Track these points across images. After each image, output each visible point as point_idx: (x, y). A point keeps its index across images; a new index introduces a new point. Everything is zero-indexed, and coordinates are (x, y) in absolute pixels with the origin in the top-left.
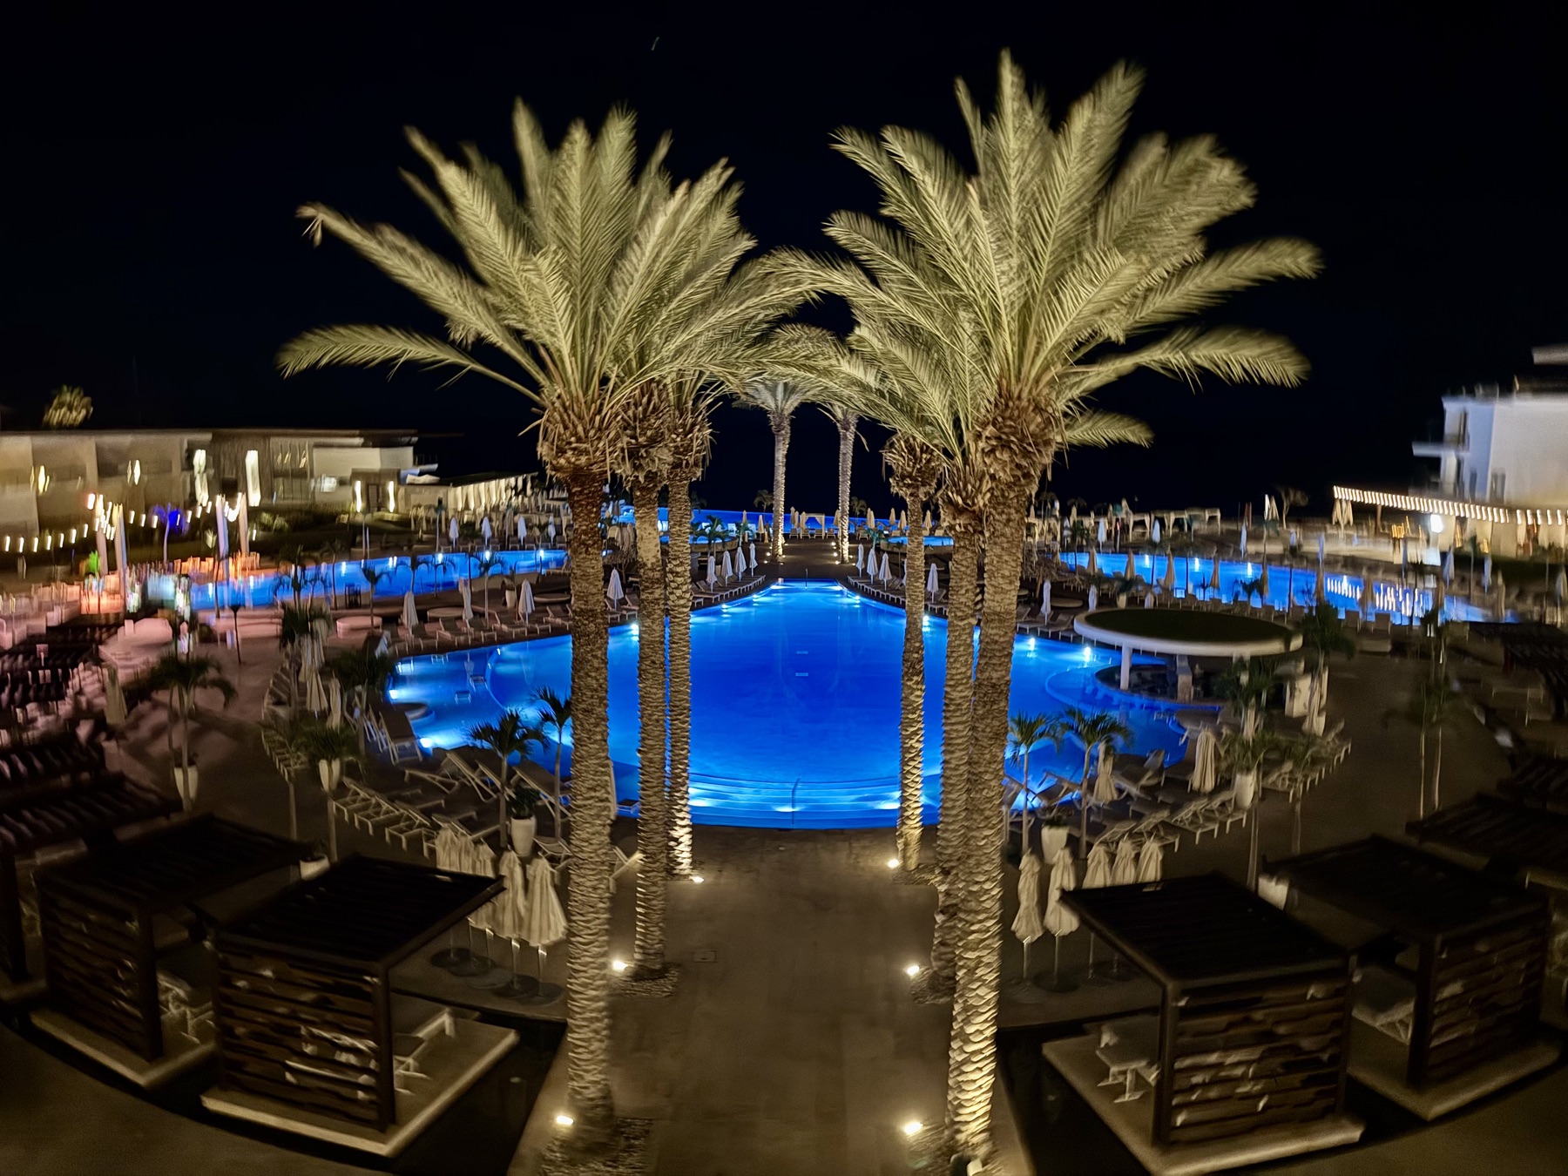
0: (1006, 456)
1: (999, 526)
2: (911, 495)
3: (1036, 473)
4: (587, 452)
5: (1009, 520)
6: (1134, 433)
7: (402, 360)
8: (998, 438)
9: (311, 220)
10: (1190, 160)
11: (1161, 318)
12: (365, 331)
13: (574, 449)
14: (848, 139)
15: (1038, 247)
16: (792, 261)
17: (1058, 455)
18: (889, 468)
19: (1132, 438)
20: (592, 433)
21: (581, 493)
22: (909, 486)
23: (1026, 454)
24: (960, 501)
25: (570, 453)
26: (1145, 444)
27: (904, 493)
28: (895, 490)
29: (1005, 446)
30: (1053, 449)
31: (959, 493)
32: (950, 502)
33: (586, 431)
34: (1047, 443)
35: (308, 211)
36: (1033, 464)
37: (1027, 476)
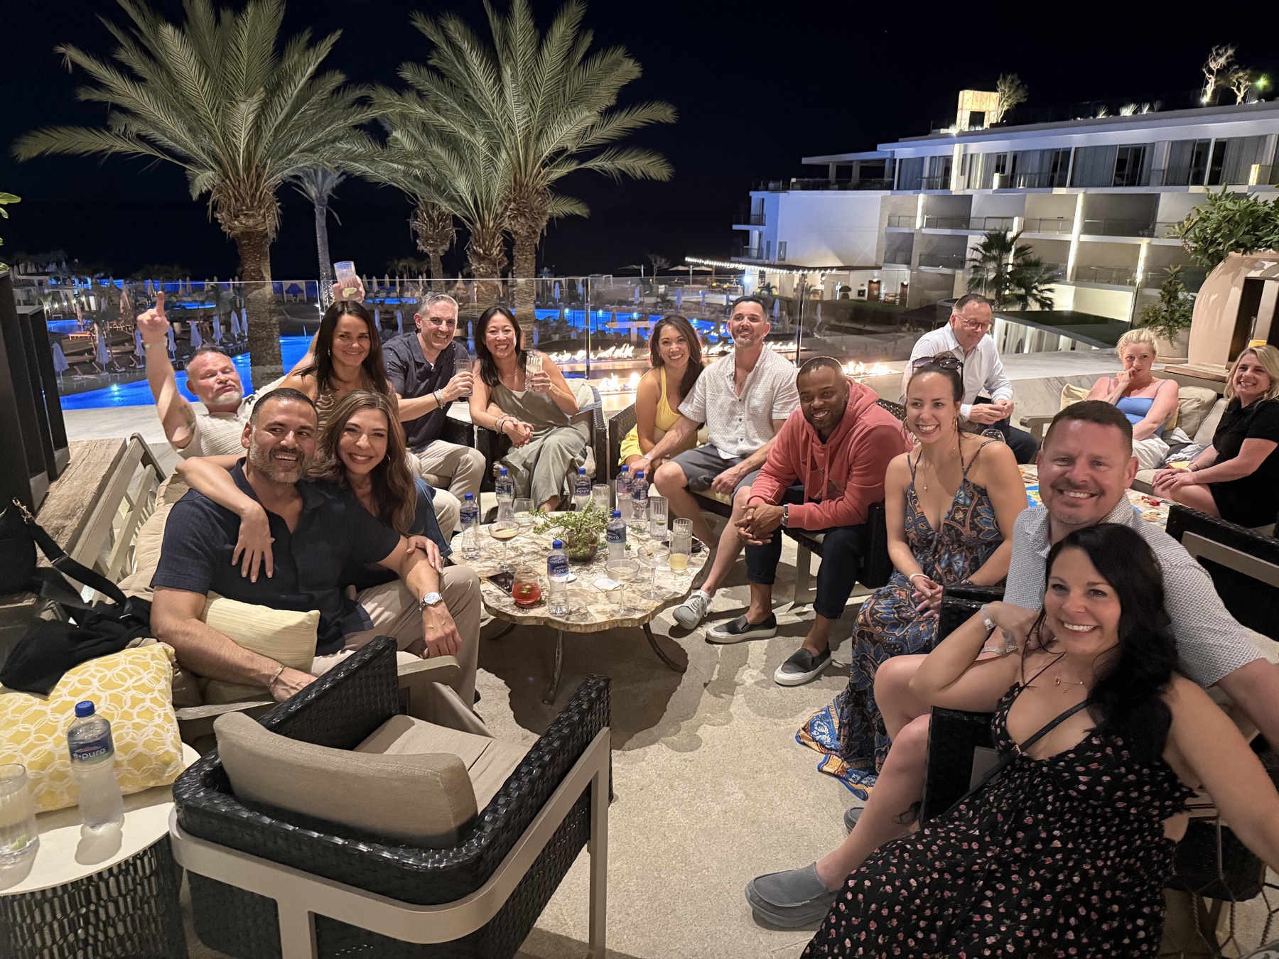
0: (522, 220)
1: (522, 263)
2: (434, 251)
3: (539, 231)
4: (253, 215)
5: (526, 259)
6: (579, 209)
7: (110, 152)
8: (518, 210)
9: (63, 55)
10: (614, 57)
11: (600, 142)
12: (85, 132)
13: (245, 215)
14: (419, 20)
15: (534, 98)
16: (388, 96)
17: (551, 220)
18: (416, 233)
19: (578, 213)
20: (255, 204)
21: (249, 244)
22: (431, 245)
23: (534, 219)
24: (481, 251)
25: (242, 217)
26: (586, 216)
27: (427, 249)
28: (421, 247)
29: (523, 214)
30: (548, 217)
31: (481, 247)
32: (475, 252)
33: (252, 203)
34: (544, 213)
35: (61, 50)
36: (537, 225)
37: (535, 232)
